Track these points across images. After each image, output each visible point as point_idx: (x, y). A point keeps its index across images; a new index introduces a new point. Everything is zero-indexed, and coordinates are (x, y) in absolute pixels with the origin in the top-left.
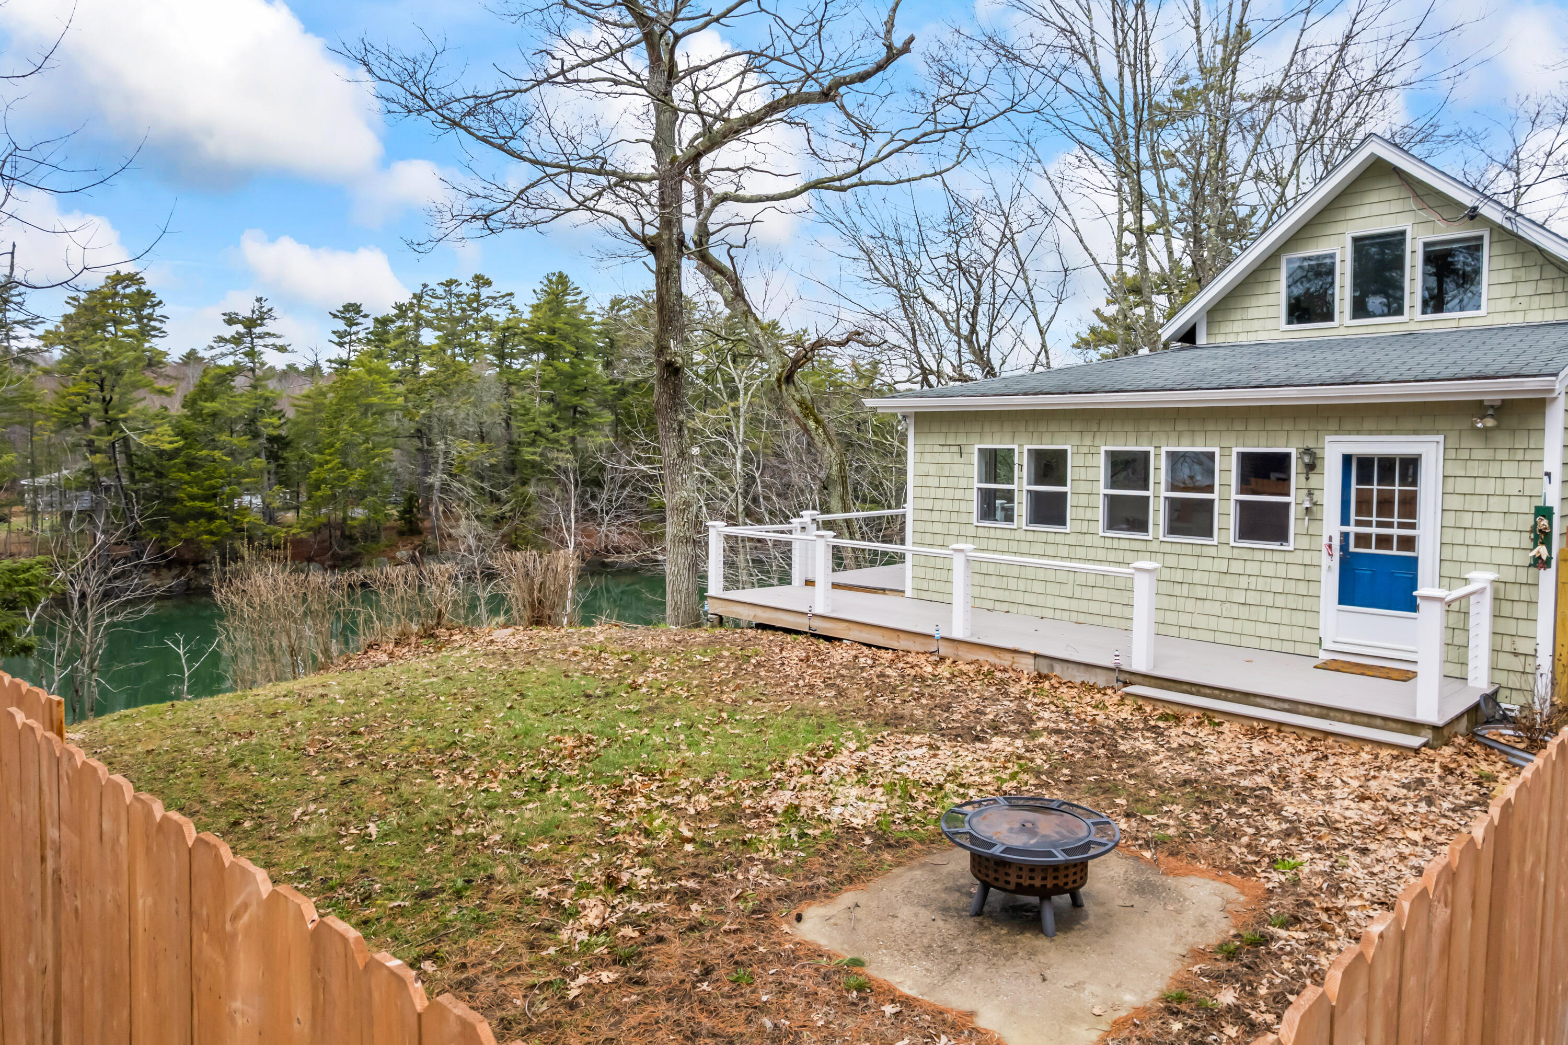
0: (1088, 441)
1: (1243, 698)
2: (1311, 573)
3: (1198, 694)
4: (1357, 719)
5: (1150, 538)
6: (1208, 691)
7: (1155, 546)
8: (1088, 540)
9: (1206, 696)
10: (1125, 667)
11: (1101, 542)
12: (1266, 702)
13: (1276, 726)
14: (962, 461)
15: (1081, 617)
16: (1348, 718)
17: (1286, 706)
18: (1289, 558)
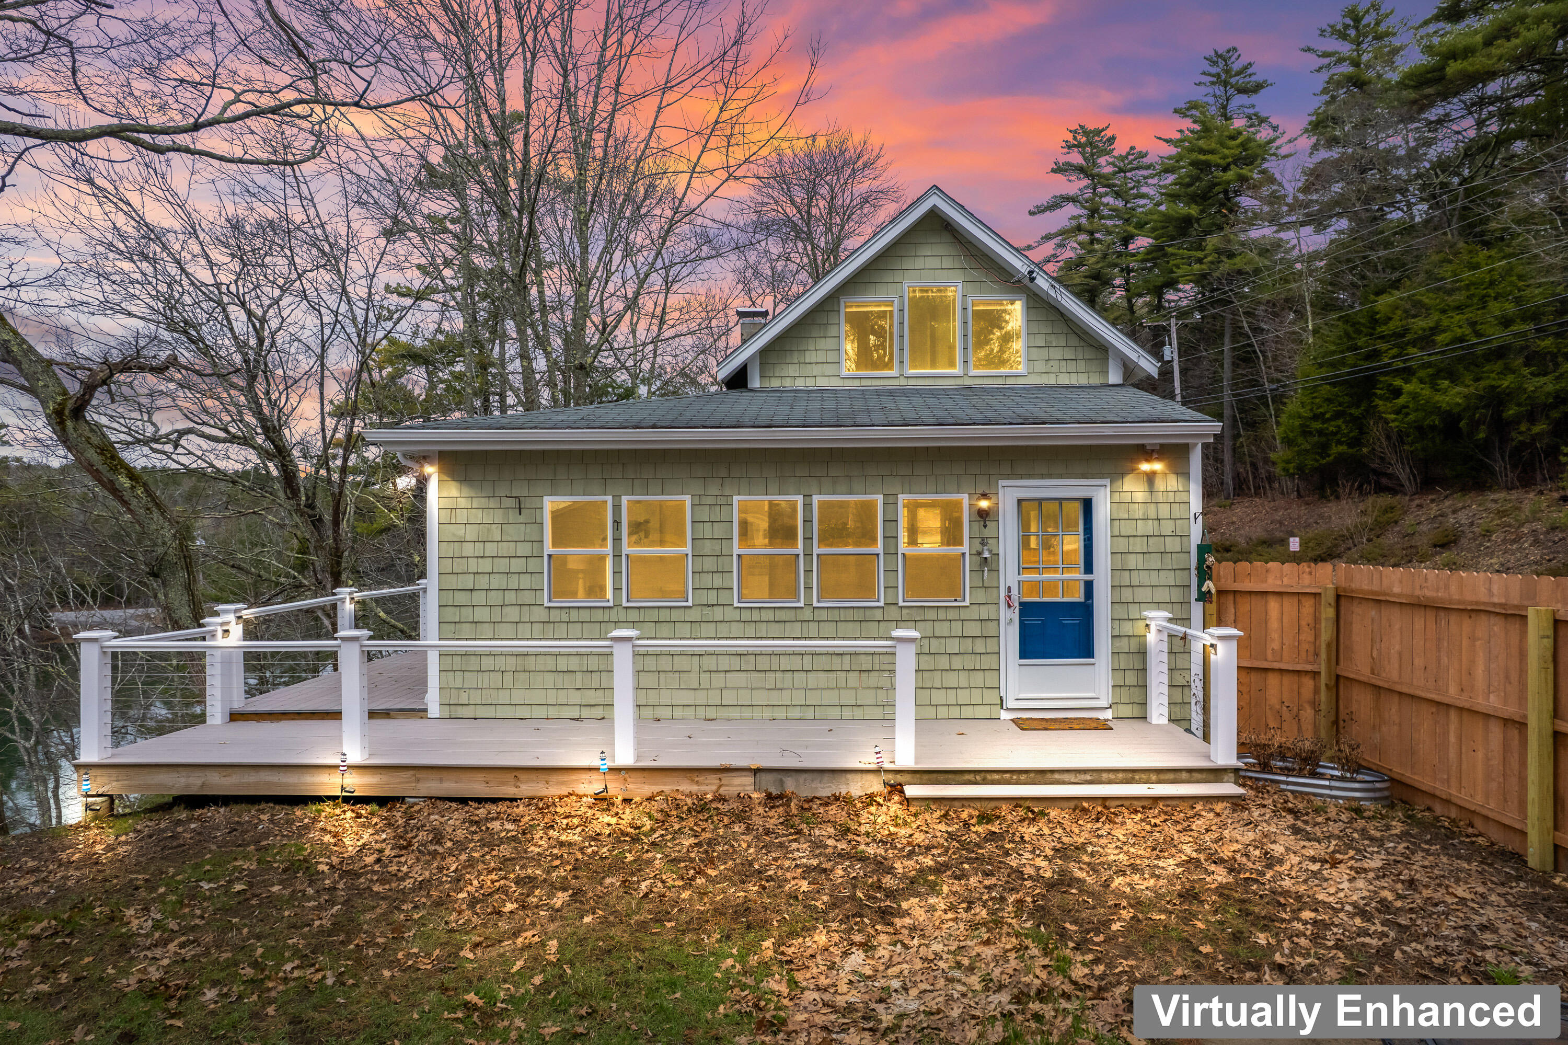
0: (714, 490)
1: (1039, 777)
2: (990, 629)
3: (985, 782)
4: (1162, 777)
5: (801, 604)
6: (996, 777)
7: (807, 614)
8: (718, 613)
9: (993, 782)
10: (887, 766)
11: (736, 615)
12: (1066, 777)
13: (1100, 802)
14: (521, 519)
15: (712, 713)
16: (1154, 777)
17: (1088, 777)
18: (965, 614)
